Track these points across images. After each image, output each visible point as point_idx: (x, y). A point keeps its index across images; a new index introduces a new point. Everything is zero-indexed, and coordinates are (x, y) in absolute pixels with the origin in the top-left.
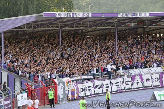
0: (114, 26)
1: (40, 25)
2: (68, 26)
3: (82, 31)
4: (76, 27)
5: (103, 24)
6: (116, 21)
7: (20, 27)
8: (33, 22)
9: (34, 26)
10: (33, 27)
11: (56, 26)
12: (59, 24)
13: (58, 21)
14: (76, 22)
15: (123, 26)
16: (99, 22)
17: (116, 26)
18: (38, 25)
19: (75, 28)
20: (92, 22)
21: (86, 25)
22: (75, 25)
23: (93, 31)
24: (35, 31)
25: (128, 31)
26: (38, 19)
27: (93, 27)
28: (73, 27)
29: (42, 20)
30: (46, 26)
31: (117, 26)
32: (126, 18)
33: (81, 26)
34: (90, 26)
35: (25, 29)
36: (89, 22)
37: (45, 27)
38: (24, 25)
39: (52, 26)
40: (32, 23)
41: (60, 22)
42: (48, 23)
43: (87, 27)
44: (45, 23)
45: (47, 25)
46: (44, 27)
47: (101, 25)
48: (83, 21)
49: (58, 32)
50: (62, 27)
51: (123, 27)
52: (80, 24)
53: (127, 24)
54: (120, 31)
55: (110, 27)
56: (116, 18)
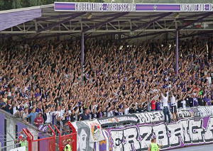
0: (174, 27)
1: (49, 25)
2: (96, 26)
3: (120, 36)
4: (109, 29)
5: (155, 23)
6: (177, 19)
7: (15, 28)
8: (37, 19)
9: (39, 27)
10: (37, 29)
11: (76, 27)
12: (81, 23)
13: (79, 18)
14: (109, 20)
15: (189, 28)
16: (148, 20)
17: (176, 27)
18: (45, 26)
19: (107, 31)
20: (137, 20)
21: (127, 26)
22: (108, 24)
23: (138, 36)
24: (41, 35)
25: (197, 36)
26: (45, 14)
27: (138, 28)
28: (105, 29)
29: (52, 17)
30: (60, 27)
31: (179, 28)
32: (194, 14)
33: (118, 28)
34: (133, 27)
35: (24, 31)
36: (132, 20)
37: (57, 29)
38: (22, 24)
39: (68, 26)
40: (35, 21)
41: (83, 20)
42: (62, 22)
43: (128, 28)
44: (58, 21)
45: (61, 25)
46: (55, 29)
47: (151, 25)
48: (121, 18)
49: (79, 38)
50: (85, 28)
51: (189, 30)
52: (117, 22)
53: (195, 24)
54: (184, 36)
55: (167, 30)
56: (178, 13)
